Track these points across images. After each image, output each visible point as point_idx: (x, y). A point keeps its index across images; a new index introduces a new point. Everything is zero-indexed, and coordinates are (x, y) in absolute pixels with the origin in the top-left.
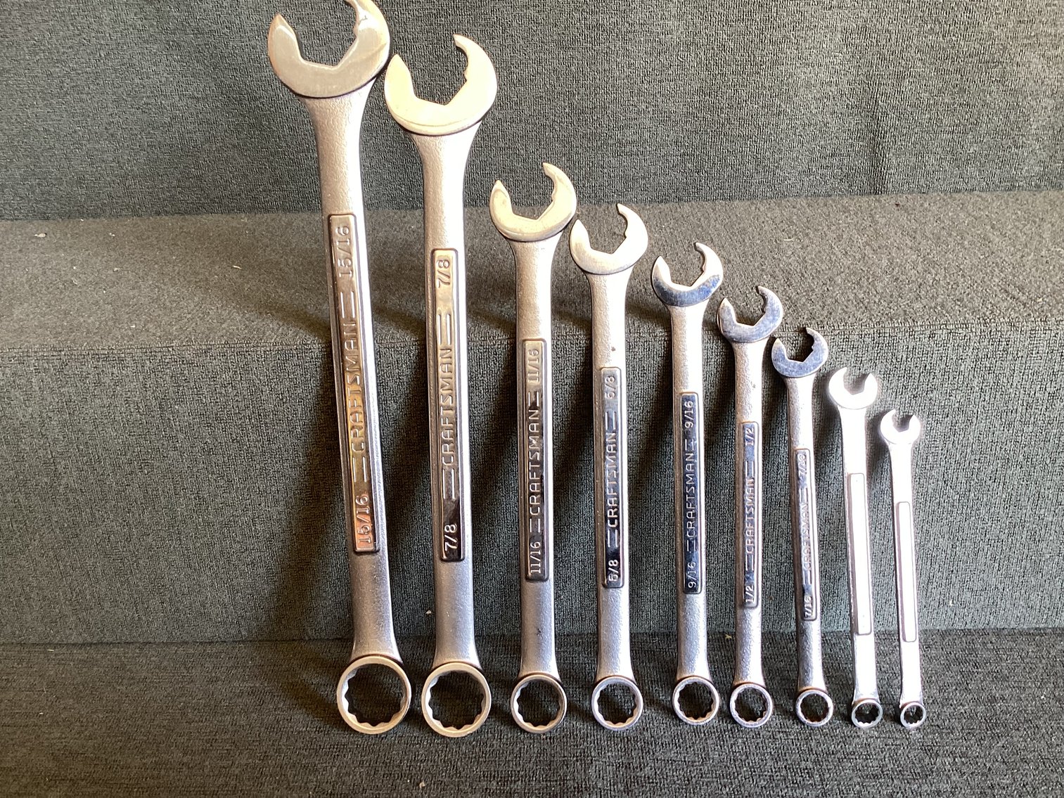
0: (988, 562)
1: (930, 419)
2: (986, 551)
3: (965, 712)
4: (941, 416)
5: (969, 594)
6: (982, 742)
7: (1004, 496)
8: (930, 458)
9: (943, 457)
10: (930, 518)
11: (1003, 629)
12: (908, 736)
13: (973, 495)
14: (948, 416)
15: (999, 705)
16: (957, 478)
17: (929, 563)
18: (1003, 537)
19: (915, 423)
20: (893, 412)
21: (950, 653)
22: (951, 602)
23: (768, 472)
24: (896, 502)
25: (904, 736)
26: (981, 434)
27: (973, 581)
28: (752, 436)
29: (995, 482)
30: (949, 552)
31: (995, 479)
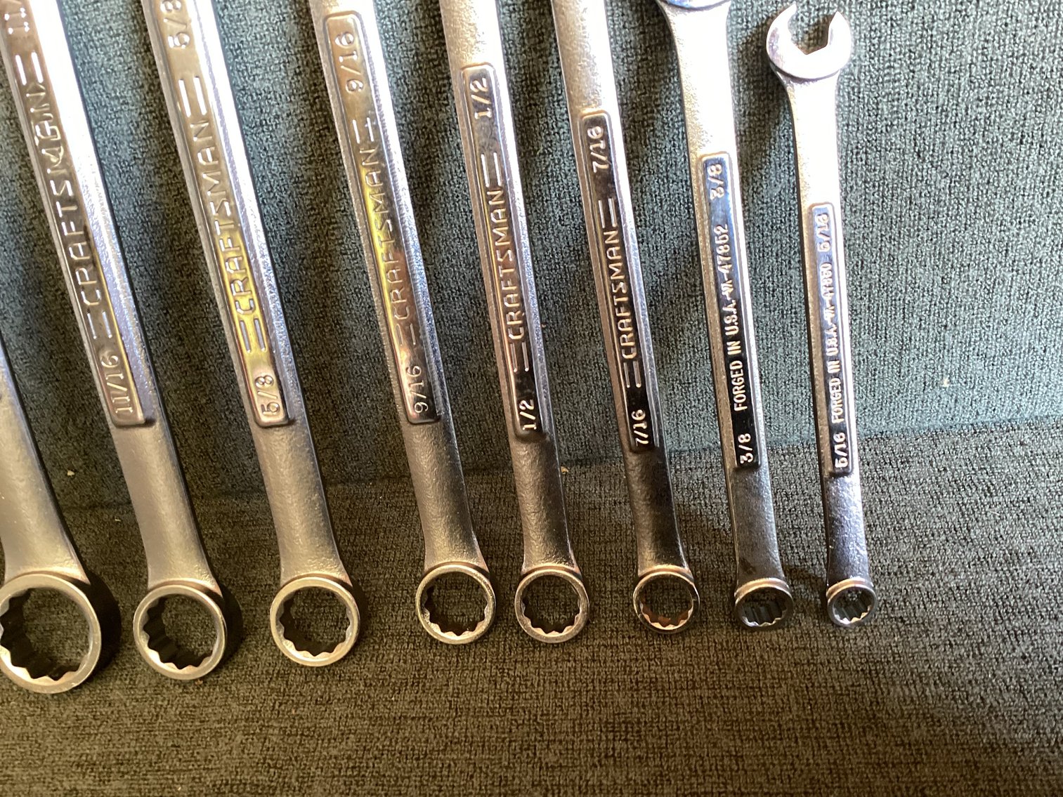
0: (1014, 303)
1: (876, 20)
2: (1008, 283)
3: (958, 588)
4: (898, 10)
5: (980, 365)
6: (983, 650)
7: (1042, 172)
8: (884, 107)
9: (911, 102)
10: (895, 230)
11: (1047, 417)
12: (841, 645)
13: (977, 175)
14: (913, 8)
15: (1024, 568)
16: (943, 144)
17: (899, 316)
18: (1042, 253)
19: (840, 29)
20: (792, 10)
21: (945, 469)
22: (946, 380)
23: (566, 175)
24: (805, 206)
25: (834, 643)
26: (987, 41)
27: (988, 340)
28: (489, 96)
29: (1021, 143)
30: (937, 291)
31: (1023, 136)
